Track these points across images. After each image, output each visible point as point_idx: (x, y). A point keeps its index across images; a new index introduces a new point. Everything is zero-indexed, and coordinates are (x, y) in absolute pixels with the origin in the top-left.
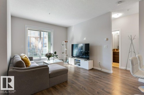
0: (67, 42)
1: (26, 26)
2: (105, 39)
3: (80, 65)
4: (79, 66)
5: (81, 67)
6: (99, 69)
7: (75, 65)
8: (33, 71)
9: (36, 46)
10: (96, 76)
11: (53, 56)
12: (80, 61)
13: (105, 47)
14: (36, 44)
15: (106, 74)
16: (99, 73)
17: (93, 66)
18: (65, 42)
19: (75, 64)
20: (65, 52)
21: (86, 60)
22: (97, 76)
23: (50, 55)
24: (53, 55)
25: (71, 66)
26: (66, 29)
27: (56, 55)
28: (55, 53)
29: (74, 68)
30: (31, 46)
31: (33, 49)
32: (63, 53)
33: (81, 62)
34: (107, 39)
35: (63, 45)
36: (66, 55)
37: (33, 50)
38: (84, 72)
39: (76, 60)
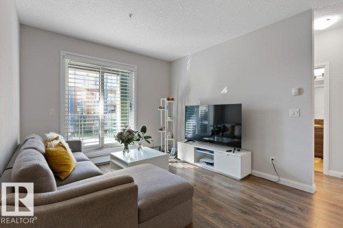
0: (173, 100)
1: (62, 53)
2: (294, 91)
3: (212, 164)
4: (209, 167)
5: (215, 169)
6: (274, 178)
7: (196, 164)
8: (84, 206)
9: (88, 110)
10: (273, 202)
11: (138, 140)
12: (212, 152)
13: (291, 114)
14: (88, 106)
15: (298, 194)
16: (276, 192)
17: (252, 168)
18: (168, 99)
19: (197, 160)
20: (166, 125)
21: (233, 149)
22: (278, 204)
23: (130, 137)
24: (139, 135)
25: (186, 166)
26: (169, 65)
27: (146, 135)
28: (144, 130)
29: (193, 171)
30: (78, 110)
31: (81, 117)
32: (161, 130)
33: (214, 154)
34: (300, 92)
35: (160, 108)
36: (169, 134)
37: (81, 121)
38: (231, 186)
39: (199, 149)
